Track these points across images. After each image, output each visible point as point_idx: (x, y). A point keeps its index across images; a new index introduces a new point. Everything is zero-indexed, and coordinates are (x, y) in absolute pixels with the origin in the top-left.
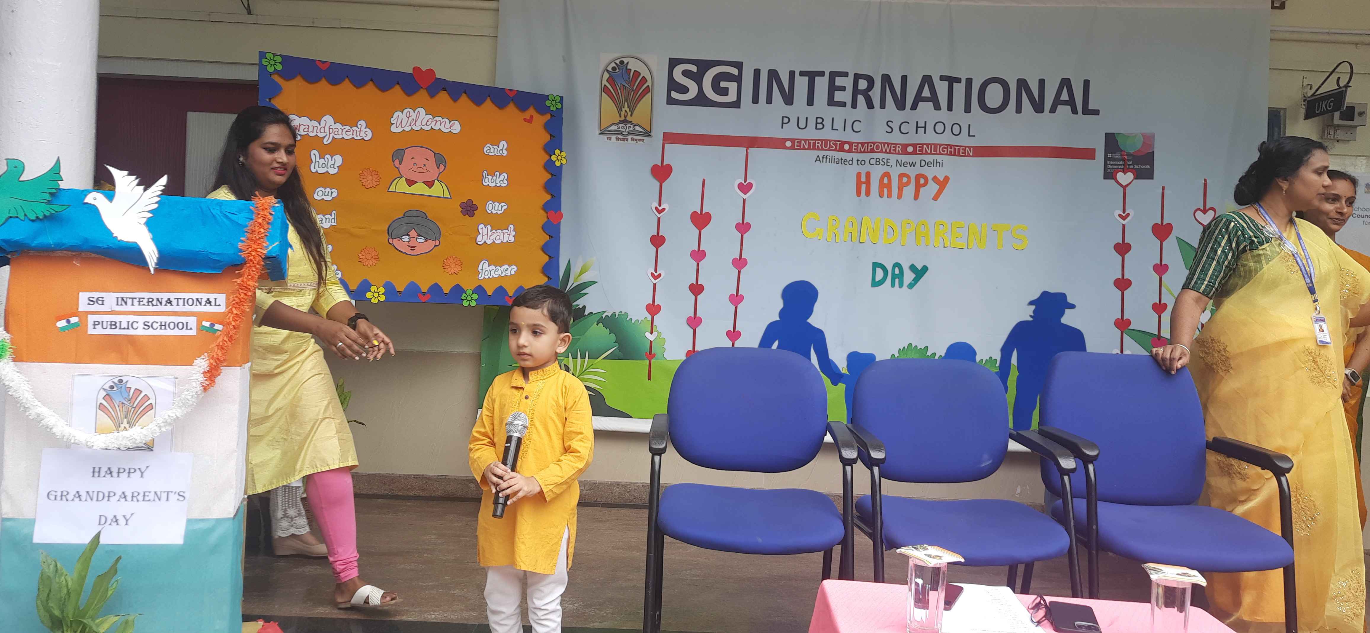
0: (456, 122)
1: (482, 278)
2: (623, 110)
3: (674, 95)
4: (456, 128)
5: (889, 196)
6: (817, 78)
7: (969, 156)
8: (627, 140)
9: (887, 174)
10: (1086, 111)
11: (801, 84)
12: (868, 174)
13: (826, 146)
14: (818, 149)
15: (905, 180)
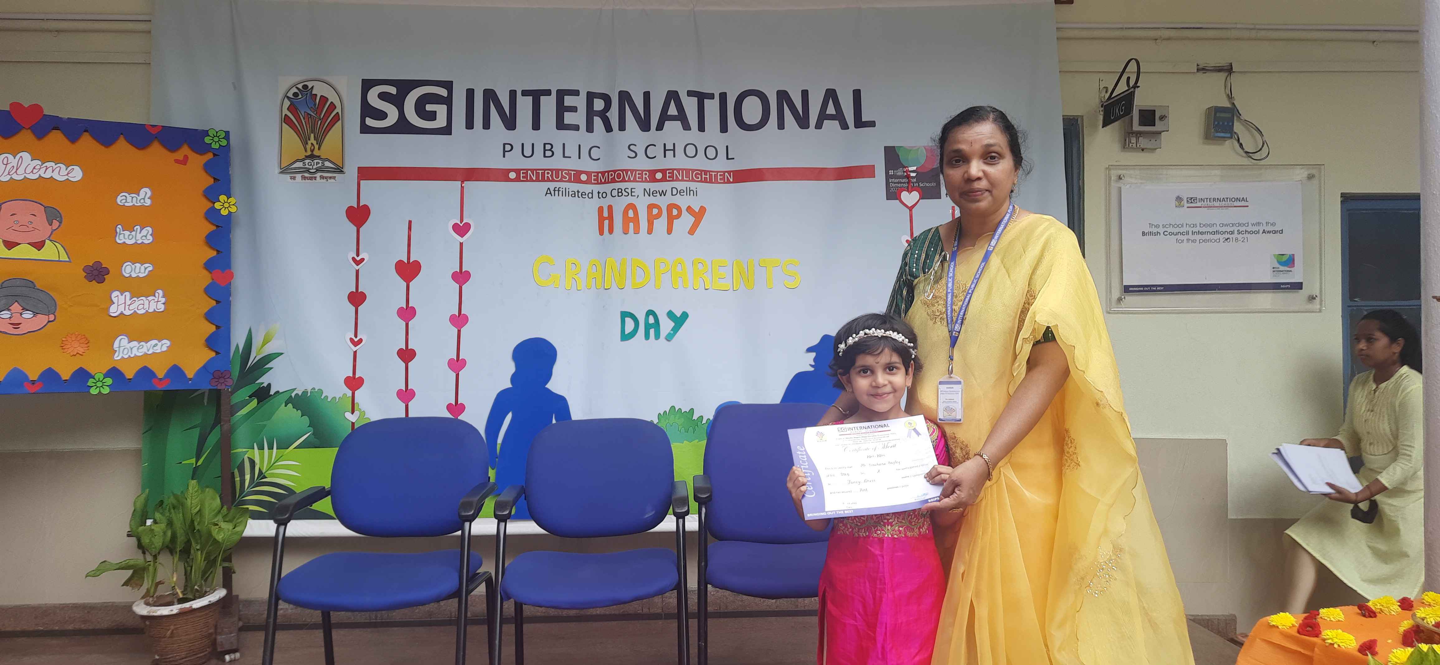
0: (77, 168)
1: (119, 358)
2: (309, 142)
3: (370, 122)
4: (77, 174)
5: (637, 231)
6: (542, 98)
7: (729, 182)
8: (315, 178)
9: (632, 207)
10: (859, 124)
11: (525, 105)
12: (610, 208)
13: (557, 177)
14: (548, 180)
15: (655, 211)
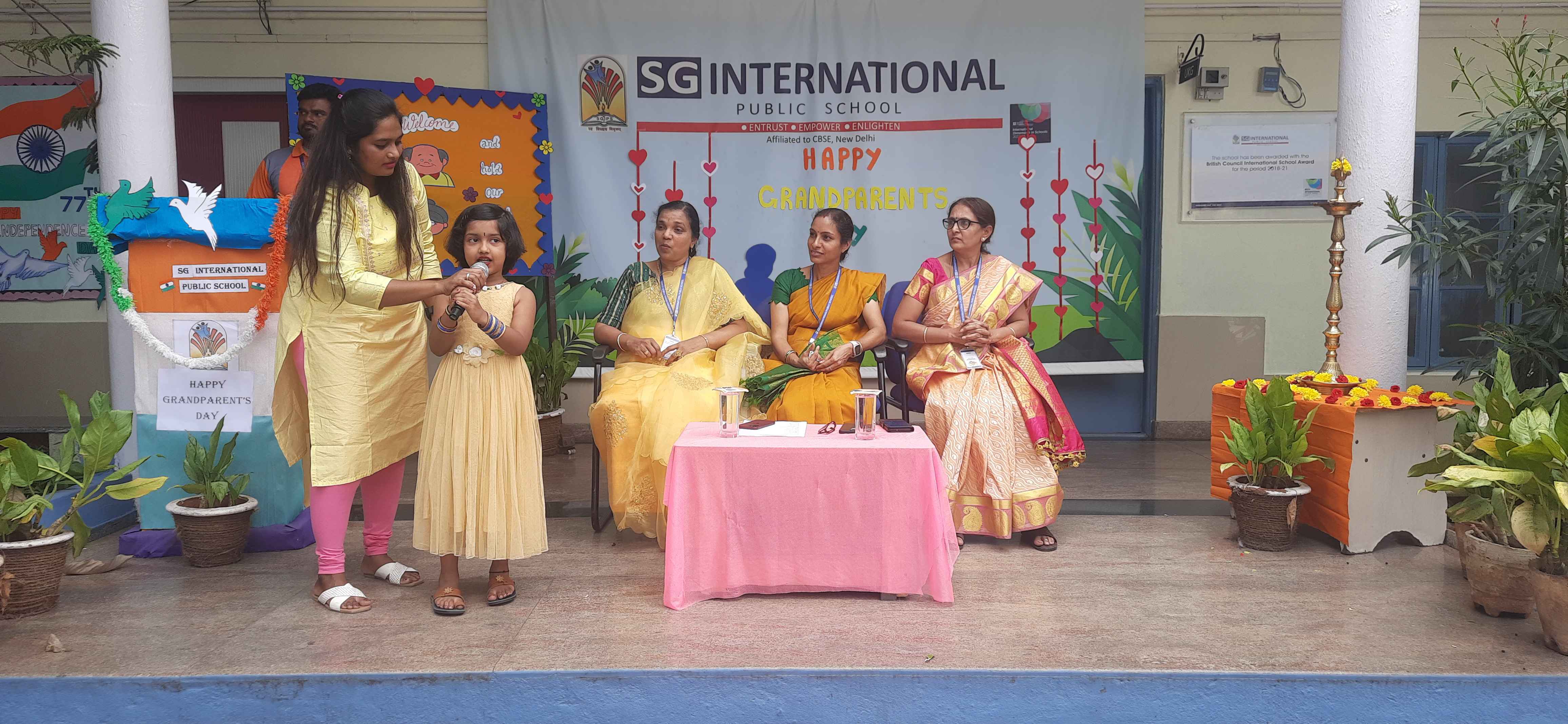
0: (455, 123)
2: (601, 103)
3: (644, 89)
4: (455, 126)
5: (832, 168)
6: (764, 69)
7: (897, 130)
8: (606, 129)
9: (828, 149)
10: (993, 86)
11: (752, 74)
12: (813, 150)
13: (775, 128)
14: (769, 131)
15: (844, 153)
